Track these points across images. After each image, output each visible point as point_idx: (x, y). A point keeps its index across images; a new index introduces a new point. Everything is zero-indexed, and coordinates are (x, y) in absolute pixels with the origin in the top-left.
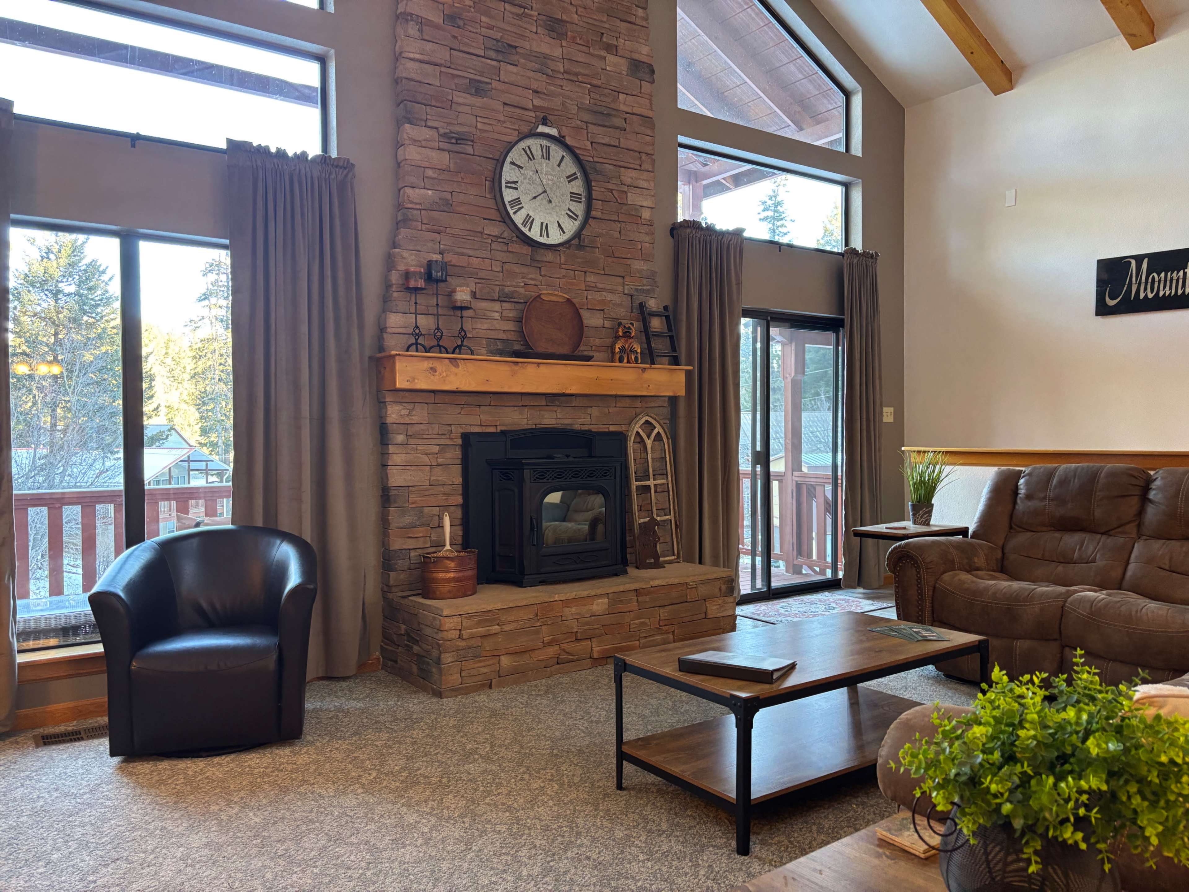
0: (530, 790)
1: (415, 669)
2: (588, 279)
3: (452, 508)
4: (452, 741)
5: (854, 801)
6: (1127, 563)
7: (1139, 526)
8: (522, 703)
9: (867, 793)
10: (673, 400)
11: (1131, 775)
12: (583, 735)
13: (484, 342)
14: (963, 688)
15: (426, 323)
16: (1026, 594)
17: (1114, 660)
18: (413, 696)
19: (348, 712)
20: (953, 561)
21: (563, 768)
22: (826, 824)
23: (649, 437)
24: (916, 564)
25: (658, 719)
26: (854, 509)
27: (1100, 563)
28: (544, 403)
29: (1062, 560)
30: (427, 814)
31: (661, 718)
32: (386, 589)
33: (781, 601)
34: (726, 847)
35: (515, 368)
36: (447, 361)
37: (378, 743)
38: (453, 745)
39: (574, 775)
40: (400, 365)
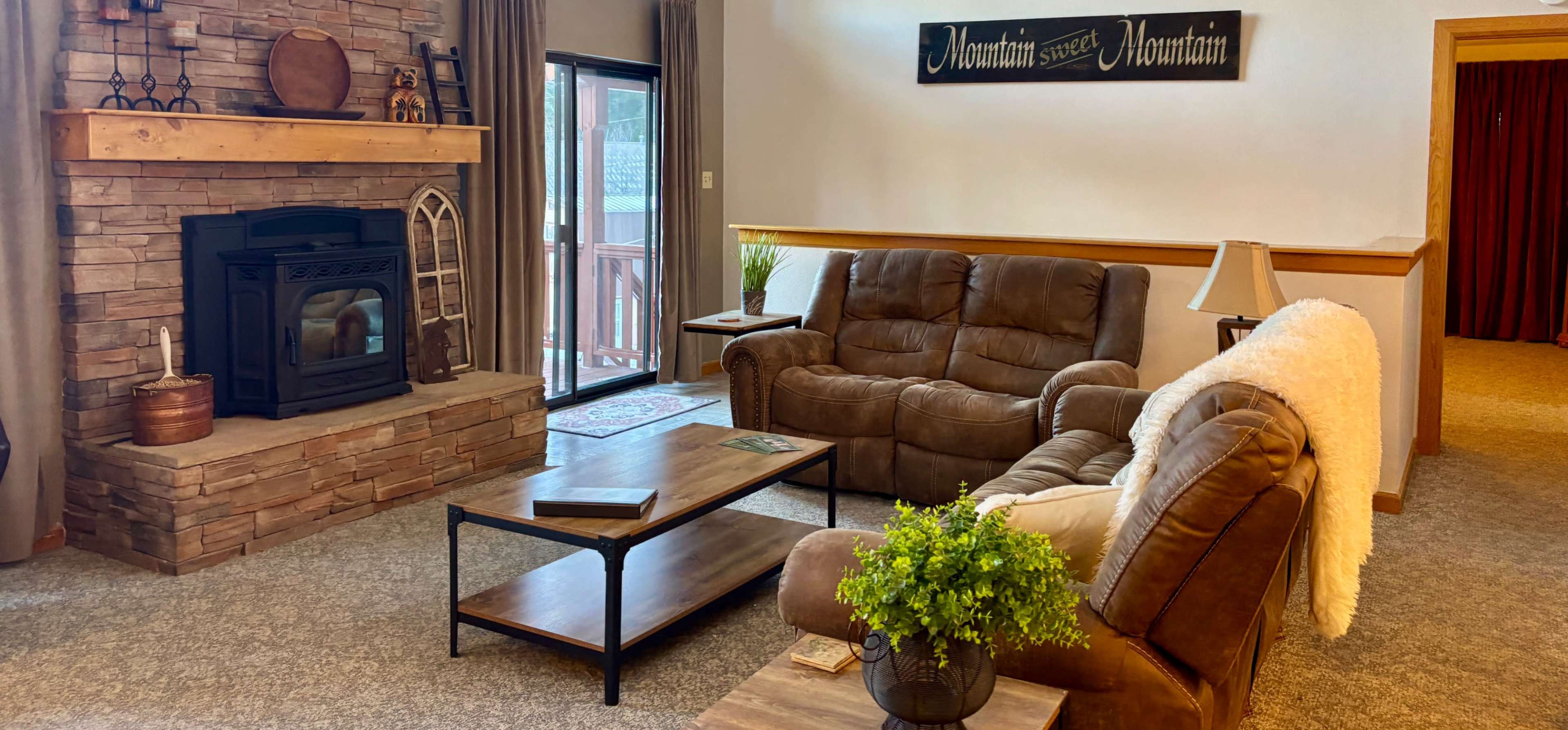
0: (343, 674)
1: (128, 541)
2: (354, 11)
3: (169, 319)
4: (214, 629)
5: (713, 630)
6: (951, 351)
7: (961, 313)
8: (294, 569)
9: (725, 621)
10: (464, 169)
11: (1007, 582)
12: (389, 598)
13: (213, 92)
14: (801, 493)
15: (130, 67)
16: (863, 390)
17: (942, 453)
18: (131, 577)
19: (40, 610)
20: (790, 356)
21: (377, 641)
22: (690, 659)
23: (434, 216)
24: (753, 362)
25: (477, 568)
26: (671, 291)
27: (927, 351)
28: (295, 174)
29: (891, 349)
30: (217, 724)
31: (481, 566)
32: (70, 434)
33: (589, 405)
34: (593, 700)
35: (261, 129)
36: (163, 121)
37: (109, 646)
38: (218, 633)
39: (393, 648)
40: (94, 127)
